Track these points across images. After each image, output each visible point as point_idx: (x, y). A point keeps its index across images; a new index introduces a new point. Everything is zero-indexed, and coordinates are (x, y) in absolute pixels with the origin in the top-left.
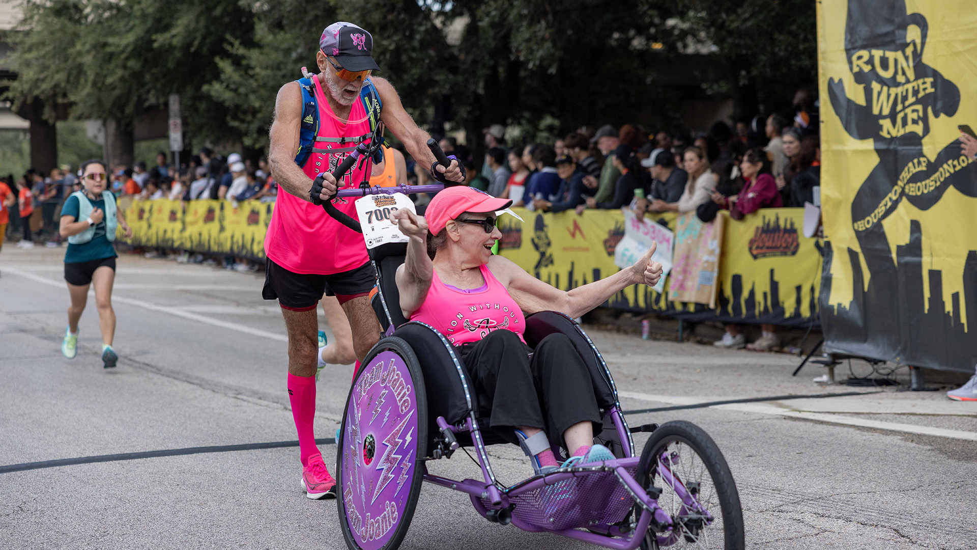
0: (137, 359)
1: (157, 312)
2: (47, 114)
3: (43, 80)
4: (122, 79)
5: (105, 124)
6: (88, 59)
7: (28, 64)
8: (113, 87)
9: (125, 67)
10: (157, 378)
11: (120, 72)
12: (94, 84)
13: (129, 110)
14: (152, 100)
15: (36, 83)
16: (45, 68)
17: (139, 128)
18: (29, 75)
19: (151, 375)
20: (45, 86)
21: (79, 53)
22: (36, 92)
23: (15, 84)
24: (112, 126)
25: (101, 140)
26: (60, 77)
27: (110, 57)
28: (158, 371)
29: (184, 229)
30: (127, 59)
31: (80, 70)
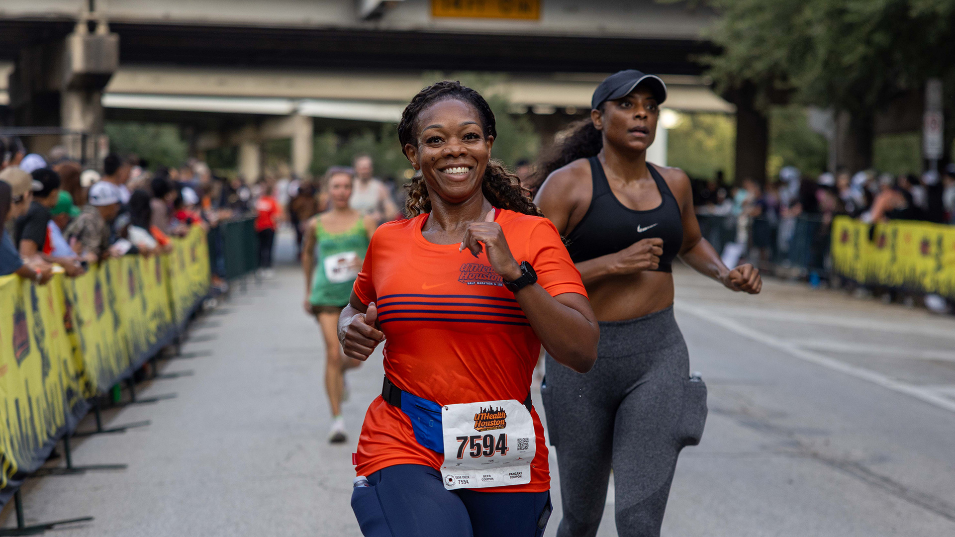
0: (874, 468)
1: (899, 393)
2: (760, 101)
3: (757, 58)
4: (864, 58)
5: (836, 117)
6: (819, 31)
7: (737, 36)
8: (850, 67)
9: (868, 42)
10: (901, 504)
11: (861, 49)
12: (826, 64)
13: (871, 98)
14: (902, 83)
15: (747, 62)
16: (760, 41)
17: (882, 121)
18: (739, 50)
19: (893, 499)
20: (760, 66)
21: (809, 23)
22: (748, 74)
23: (719, 62)
24: (845, 118)
25: (829, 133)
26: (780, 54)
27: (848, 29)
28: (902, 491)
29: (939, 267)
30: (873, 31)
31: (806, 46)
